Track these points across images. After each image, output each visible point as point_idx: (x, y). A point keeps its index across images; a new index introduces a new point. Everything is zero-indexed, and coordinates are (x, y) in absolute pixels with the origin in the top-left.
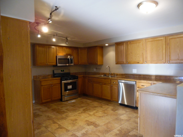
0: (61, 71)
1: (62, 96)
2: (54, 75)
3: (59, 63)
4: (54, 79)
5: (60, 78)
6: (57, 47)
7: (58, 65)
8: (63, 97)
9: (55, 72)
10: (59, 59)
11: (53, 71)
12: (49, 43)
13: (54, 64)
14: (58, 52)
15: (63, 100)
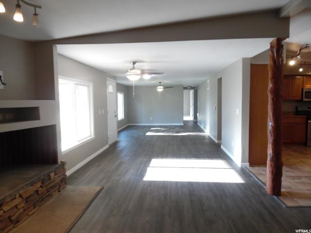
0: (309, 108)
1: (306, 139)
2: (297, 113)
3: (305, 98)
4: (298, 116)
5: (305, 116)
6: (304, 77)
7: (305, 100)
8: (308, 140)
9: (299, 109)
10: (306, 92)
11: (297, 108)
12: (293, 74)
13: (299, 98)
14: (304, 84)
15: (308, 145)
